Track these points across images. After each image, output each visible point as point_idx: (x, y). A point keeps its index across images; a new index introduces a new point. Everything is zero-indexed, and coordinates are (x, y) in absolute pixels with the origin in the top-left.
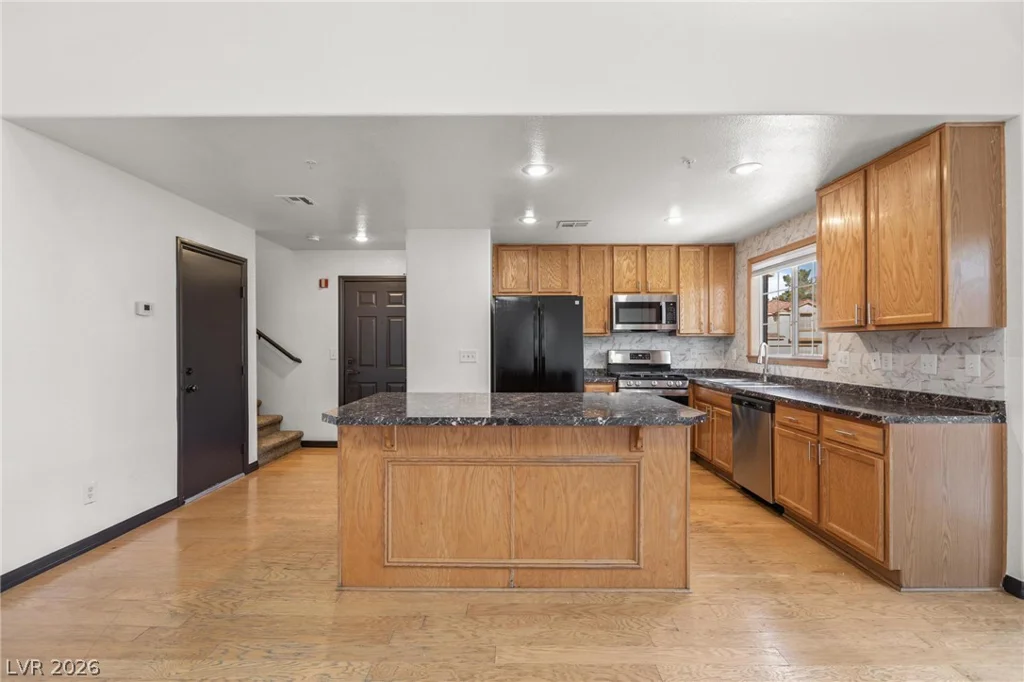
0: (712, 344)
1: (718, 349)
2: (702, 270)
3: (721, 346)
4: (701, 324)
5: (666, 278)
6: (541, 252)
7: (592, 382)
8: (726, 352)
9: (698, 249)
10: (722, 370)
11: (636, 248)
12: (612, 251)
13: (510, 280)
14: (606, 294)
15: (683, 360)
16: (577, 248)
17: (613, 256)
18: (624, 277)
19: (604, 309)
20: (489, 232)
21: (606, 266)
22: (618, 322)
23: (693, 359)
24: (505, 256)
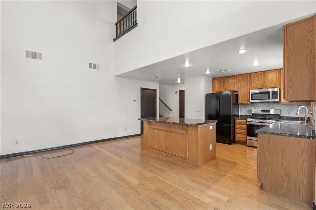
5: (275, 82)
6: (226, 79)
7: (238, 119)
11: (261, 73)
12: (251, 75)
13: (217, 88)
14: (249, 90)
15: (288, 113)
16: (238, 76)
17: (251, 77)
18: (256, 83)
19: (248, 95)
20: (203, 77)
21: (249, 80)
22: (252, 99)
23: (294, 113)
24: (216, 81)
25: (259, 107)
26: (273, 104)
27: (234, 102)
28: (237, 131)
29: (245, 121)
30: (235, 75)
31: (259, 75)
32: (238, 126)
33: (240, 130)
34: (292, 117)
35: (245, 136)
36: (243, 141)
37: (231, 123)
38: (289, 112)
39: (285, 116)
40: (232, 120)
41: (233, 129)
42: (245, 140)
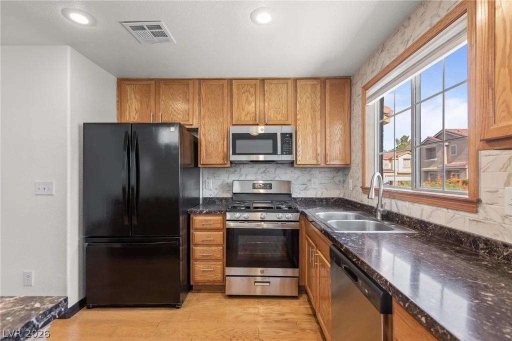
0: (330, 175)
1: (337, 179)
2: (318, 103)
3: (339, 177)
4: (317, 155)
5: (284, 111)
6: (163, 86)
7: (201, 213)
8: (344, 181)
9: (314, 82)
10: (340, 199)
11: (254, 82)
12: (231, 85)
13: (133, 113)
14: (226, 126)
15: (305, 189)
16: (197, 82)
17: (231, 89)
18: (243, 110)
19: (224, 141)
20: (69, 48)
21: (226, 98)
22: (234, 153)
23: (313, 189)
24: (129, 89)
25: (246, 175)
26: (276, 169)
27: (188, 160)
28: (198, 251)
29: (220, 218)
30: (190, 79)
31: (252, 87)
32: (198, 236)
33: (205, 248)
34: (312, 198)
35: (219, 266)
36: (214, 281)
37: (178, 234)
38: (305, 186)
39: (299, 197)
40: (181, 218)
41: (186, 246)
42: (219, 277)
